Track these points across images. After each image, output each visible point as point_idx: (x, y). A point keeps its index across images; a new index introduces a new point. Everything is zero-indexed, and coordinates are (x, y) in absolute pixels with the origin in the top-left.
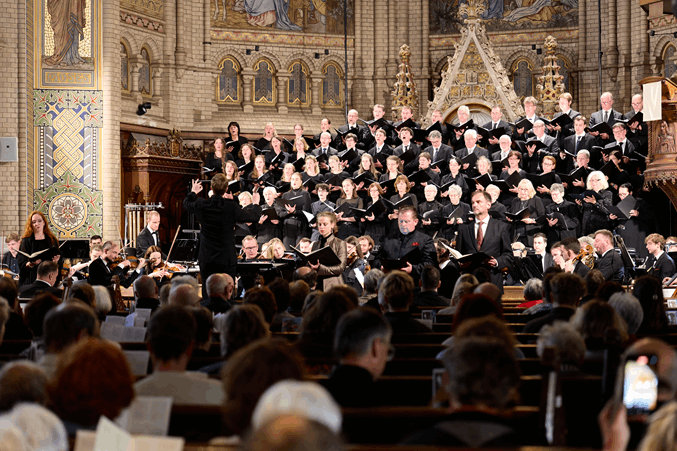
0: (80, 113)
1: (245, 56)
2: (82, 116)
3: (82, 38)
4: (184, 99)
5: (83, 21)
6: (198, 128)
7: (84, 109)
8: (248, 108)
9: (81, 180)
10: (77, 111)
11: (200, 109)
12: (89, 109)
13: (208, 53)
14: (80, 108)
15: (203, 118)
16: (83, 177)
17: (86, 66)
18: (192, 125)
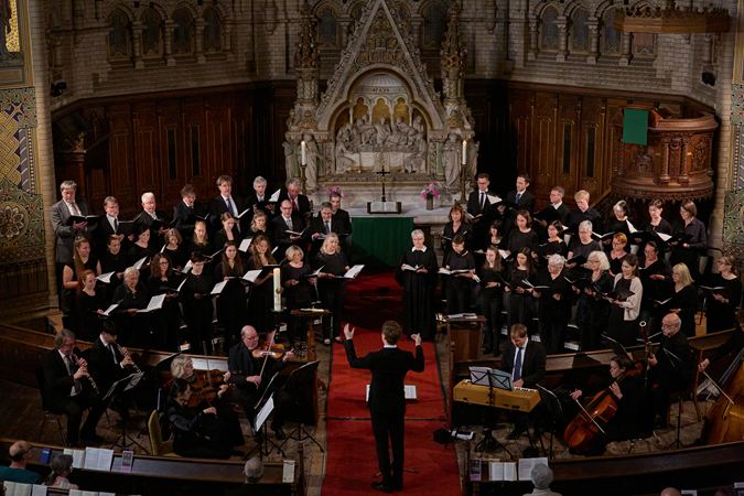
0: (14, 113)
1: (134, 9)
2: (15, 117)
3: (9, 30)
4: (82, 64)
5: (9, 11)
6: (98, 94)
7: (17, 109)
8: (140, 65)
9: (20, 186)
10: (10, 113)
11: (96, 71)
12: (22, 109)
13: (100, 11)
14: (13, 108)
15: (100, 80)
16: (21, 183)
17: (15, 62)
18: (91, 91)
